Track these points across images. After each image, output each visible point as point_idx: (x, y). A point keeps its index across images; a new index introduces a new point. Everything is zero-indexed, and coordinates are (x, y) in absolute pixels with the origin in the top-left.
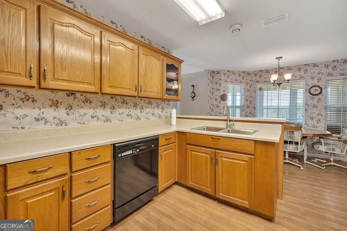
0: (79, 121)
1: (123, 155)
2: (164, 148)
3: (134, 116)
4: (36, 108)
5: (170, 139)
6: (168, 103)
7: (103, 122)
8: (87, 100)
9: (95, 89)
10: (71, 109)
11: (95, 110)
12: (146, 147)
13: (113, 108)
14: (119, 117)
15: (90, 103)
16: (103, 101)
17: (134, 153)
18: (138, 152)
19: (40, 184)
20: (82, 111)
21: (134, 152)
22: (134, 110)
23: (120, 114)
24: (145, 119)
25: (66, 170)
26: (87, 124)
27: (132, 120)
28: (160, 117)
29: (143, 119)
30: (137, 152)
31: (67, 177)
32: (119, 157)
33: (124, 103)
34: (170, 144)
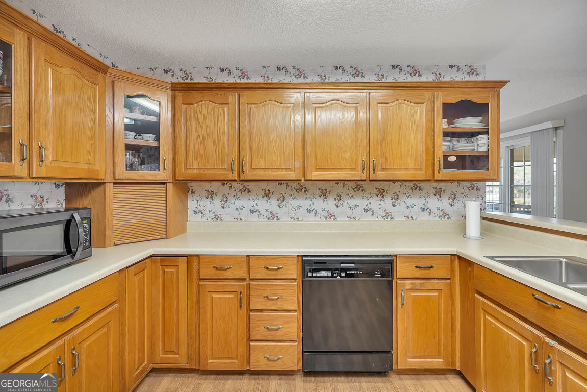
0: (292, 216)
1: (314, 275)
2: (412, 283)
3: (378, 211)
4: (251, 199)
5: (429, 268)
6: (473, 184)
7: (323, 219)
8: (301, 188)
9: (296, 175)
10: (284, 200)
11: (312, 202)
12: (360, 272)
13: (338, 197)
14: (350, 213)
15: (305, 191)
16: (324, 189)
17: (335, 277)
18: (343, 277)
19: (223, 282)
20: (296, 203)
21: (334, 275)
22: (379, 202)
23: (351, 207)
24: (405, 219)
25: (244, 275)
26: (302, 220)
27: (374, 218)
28: (445, 215)
29: (399, 218)
30: (341, 277)
31: (245, 283)
32: (307, 277)
33: (359, 189)
34: (434, 279)
